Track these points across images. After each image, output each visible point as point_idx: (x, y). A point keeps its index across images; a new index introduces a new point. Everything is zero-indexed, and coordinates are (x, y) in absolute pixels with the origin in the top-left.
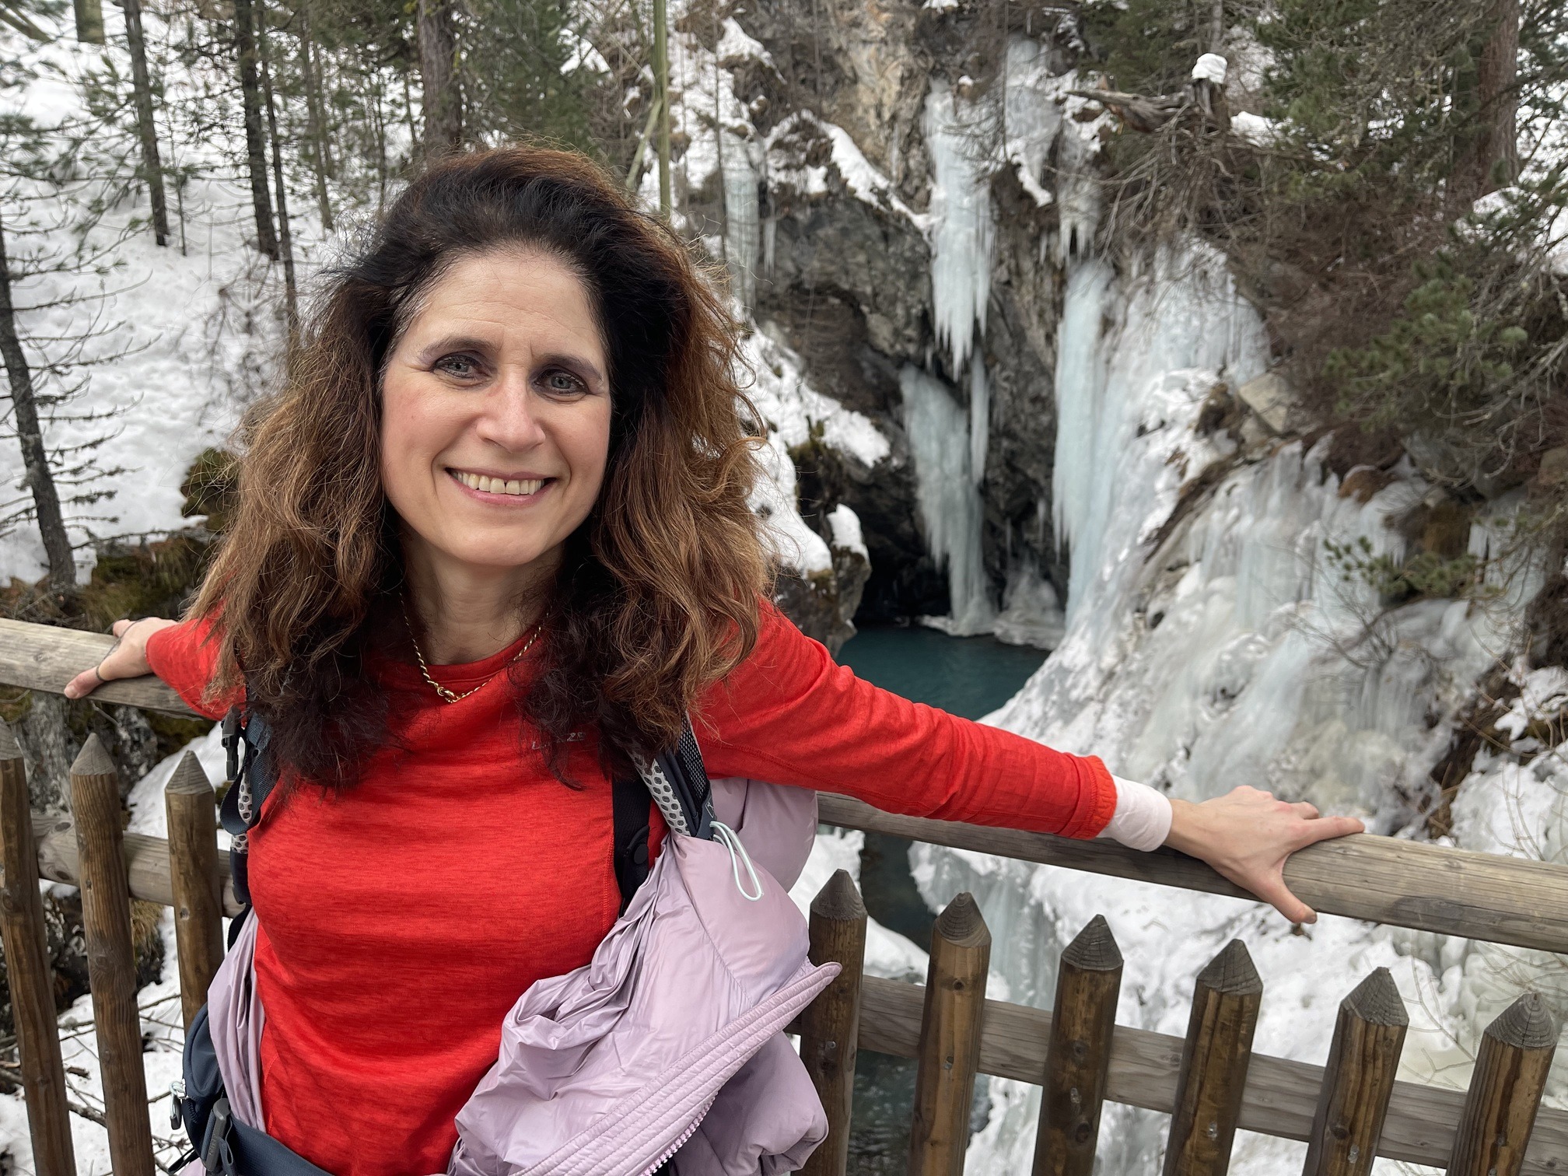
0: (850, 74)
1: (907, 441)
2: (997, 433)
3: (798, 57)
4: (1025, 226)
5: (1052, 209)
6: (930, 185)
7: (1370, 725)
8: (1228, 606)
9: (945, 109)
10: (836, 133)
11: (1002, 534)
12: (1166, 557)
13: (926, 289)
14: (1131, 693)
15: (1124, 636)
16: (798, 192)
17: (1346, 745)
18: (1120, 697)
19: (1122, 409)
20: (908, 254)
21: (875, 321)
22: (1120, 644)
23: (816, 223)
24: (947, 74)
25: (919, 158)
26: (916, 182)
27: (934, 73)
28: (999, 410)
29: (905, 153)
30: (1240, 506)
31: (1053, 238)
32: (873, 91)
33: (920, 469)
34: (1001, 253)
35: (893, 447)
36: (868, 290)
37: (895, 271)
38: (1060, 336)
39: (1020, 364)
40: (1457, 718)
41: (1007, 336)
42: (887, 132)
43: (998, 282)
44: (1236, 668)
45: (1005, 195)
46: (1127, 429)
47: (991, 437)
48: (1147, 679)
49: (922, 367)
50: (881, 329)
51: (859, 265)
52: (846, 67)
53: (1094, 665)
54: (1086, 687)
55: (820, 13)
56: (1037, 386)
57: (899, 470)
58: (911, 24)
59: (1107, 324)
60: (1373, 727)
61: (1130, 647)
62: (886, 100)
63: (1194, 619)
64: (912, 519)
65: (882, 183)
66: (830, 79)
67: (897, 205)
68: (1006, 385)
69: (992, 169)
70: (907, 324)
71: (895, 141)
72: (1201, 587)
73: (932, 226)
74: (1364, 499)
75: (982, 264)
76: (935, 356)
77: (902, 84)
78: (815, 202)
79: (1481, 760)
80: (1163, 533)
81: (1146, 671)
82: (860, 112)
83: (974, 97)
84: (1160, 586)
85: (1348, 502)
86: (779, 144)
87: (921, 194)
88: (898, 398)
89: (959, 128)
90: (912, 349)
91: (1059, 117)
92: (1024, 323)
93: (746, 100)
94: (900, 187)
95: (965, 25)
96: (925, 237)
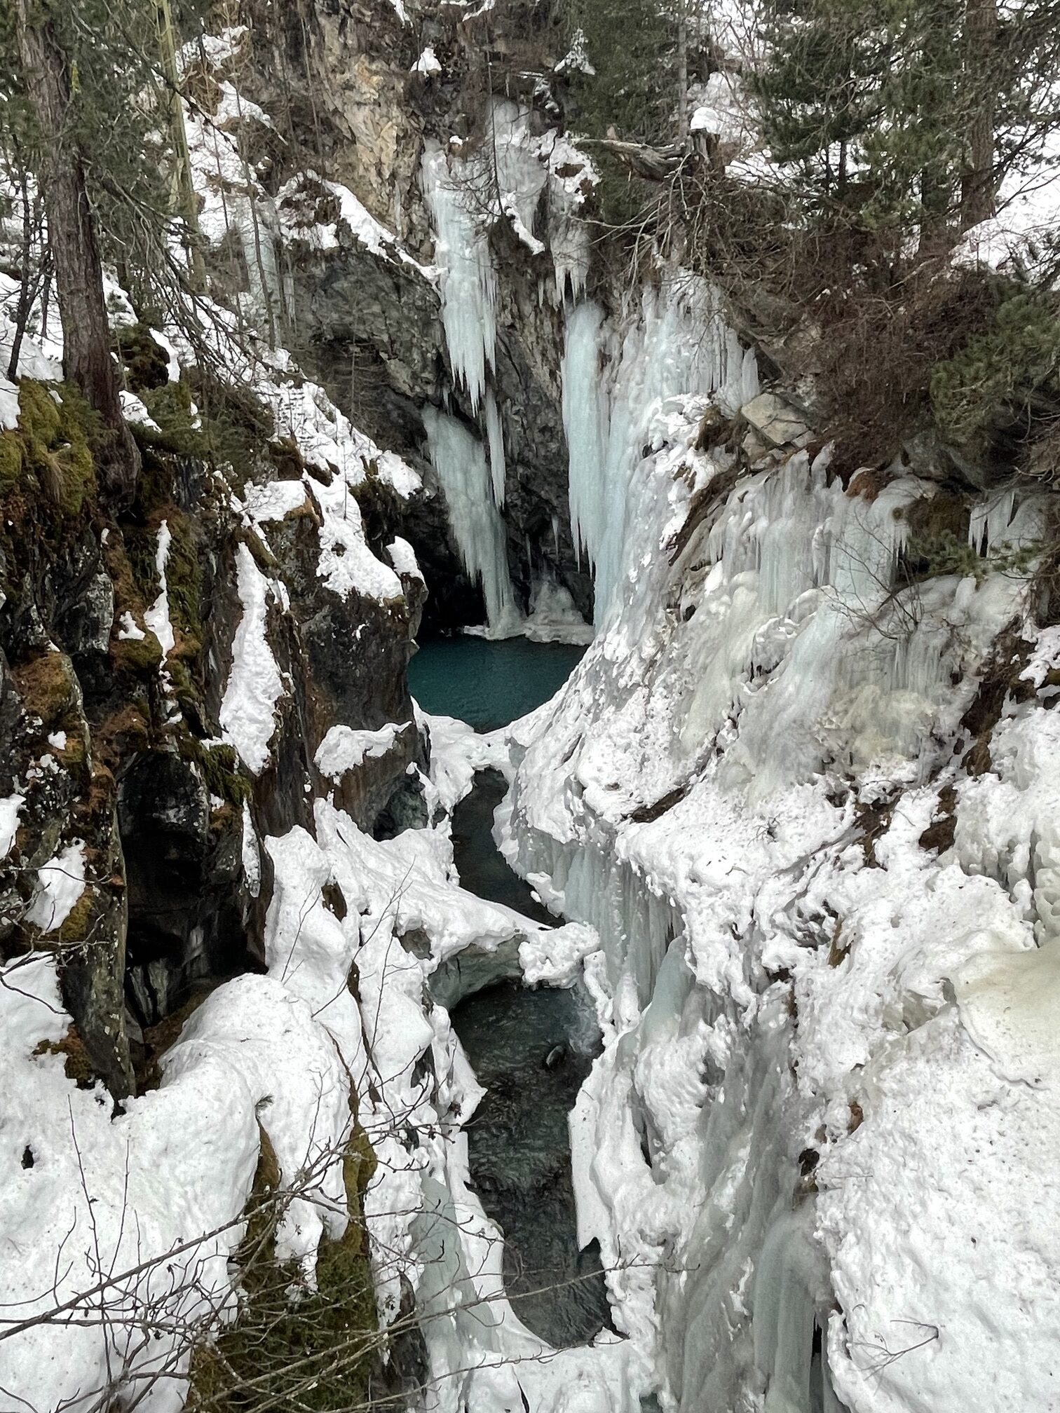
0: (349, 136)
1: (435, 474)
2: (511, 462)
3: (296, 119)
4: (524, 274)
5: (546, 255)
6: (433, 238)
7: (902, 685)
8: (753, 596)
9: (440, 166)
10: (341, 191)
11: (523, 548)
12: (689, 559)
13: (438, 334)
14: (674, 676)
15: (659, 629)
16: (312, 248)
17: (882, 704)
18: (664, 681)
19: (627, 433)
20: (419, 303)
21: (393, 366)
22: (657, 636)
23: (331, 276)
24: (438, 134)
25: (421, 213)
26: (420, 236)
27: (428, 132)
28: (513, 439)
29: (407, 207)
30: (753, 510)
31: (550, 284)
32: (372, 151)
33: (449, 498)
34: (503, 299)
35: (424, 479)
36: (385, 338)
37: (408, 319)
38: (563, 373)
39: (528, 398)
40: (979, 673)
41: (515, 375)
42: (388, 189)
43: (503, 325)
44: (771, 648)
45: (503, 245)
46: (633, 451)
47: (507, 465)
48: (687, 664)
49: (440, 406)
50: (401, 375)
51: (373, 314)
52: (344, 127)
53: (636, 656)
54: (631, 676)
55: (313, 76)
56: (546, 417)
57: (431, 501)
58: (400, 86)
59: (604, 359)
60: (905, 687)
61: (666, 638)
62: (384, 159)
63: (722, 609)
64: (447, 543)
65: (389, 238)
66: (328, 140)
67: (406, 258)
68: (516, 418)
69: (489, 221)
70: (424, 368)
71: (397, 197)
72: (725, 583)
73: (439, 276)
74: (871, 497)
75: (488, 310)
76: (451, 395)
77: (398, 143)
78: (329, 257)
79: (1009, 707)
80: (681, 538)
81: (685, 656)
82: (361, 171)
83: (464, 155)
84: (687, 584)
85: (858, 499)
86: (287, 203)
87: (425, 248)
88: (424, 436)
89: (457, 184)
90: (430, 390)
91: (545, 172)
92: (530, 362)
93: (251, 160)
94: (406, 241)
95: (450, 88)
96: (434, 287)
